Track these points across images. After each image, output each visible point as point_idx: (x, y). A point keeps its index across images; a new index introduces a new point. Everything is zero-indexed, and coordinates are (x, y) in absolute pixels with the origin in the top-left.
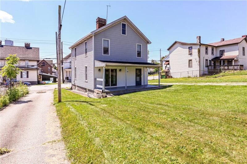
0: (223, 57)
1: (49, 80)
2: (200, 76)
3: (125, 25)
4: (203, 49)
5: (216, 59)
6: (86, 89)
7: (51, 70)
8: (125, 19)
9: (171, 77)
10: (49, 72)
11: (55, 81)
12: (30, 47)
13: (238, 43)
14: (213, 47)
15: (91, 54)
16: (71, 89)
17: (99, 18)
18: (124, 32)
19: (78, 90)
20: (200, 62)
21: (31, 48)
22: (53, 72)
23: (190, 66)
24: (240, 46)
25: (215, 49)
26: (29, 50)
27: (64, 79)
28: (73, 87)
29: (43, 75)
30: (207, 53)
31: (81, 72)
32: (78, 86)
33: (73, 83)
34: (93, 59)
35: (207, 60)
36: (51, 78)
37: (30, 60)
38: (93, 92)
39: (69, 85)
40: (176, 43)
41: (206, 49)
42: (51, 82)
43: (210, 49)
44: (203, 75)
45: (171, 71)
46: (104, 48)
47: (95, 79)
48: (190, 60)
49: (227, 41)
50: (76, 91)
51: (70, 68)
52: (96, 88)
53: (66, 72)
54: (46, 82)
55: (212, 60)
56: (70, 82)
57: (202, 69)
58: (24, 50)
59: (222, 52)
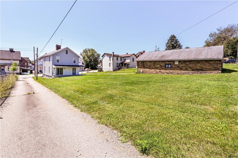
0: (125, 62)
1: (27, 72)
2: (113, 71)
3: (67, 50)
4: (115, 58)
5: (122, 63)
6: (49, 76)
7: (27, 64)
8: (67, 48)
9: (103, 71)
10: (26, 66)
11: (31, 73)
12: (14, 50)
13: (130, 56)
14: (121, 57)
15: (51, 62)
16: (43, 76)
17: (57, 45)
18: (67, 53)
19: (46, 77)
20: (113, 64)
21: (14, 52)
22: (29, 66)
23: (110, 66)
24: (131, 58)
25: (122, 58)
26: (13, 53)
27: (39, 71)
28: (44, 76)
29: (22, 69)
30: (117, 60)
31: (47, 69)
32: (46, 75)
33: (43, 74)
34: (52, 64)
35: (117, 63)
36: (28, 71)
37: (14, 60)
38: (51, 77)
39: (41, 75)
40: (105, 54)
41: (117, 58)
42: (29, 73)
43: (119, 59)
44: (115, 70)
45: (103, 68)
46: (57, 60)
47: (53, 72)
48: (110, 63)
49: (129, 54)
50: (45, 77)
51: (42, 65)
52: (53, 75)
53: (40, 67)
54: (25, 73)
55: (121, 63)
56: (42, 73)
57: (114, 67)
58: (9, 53)
59: (125, 60)
